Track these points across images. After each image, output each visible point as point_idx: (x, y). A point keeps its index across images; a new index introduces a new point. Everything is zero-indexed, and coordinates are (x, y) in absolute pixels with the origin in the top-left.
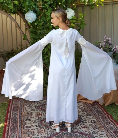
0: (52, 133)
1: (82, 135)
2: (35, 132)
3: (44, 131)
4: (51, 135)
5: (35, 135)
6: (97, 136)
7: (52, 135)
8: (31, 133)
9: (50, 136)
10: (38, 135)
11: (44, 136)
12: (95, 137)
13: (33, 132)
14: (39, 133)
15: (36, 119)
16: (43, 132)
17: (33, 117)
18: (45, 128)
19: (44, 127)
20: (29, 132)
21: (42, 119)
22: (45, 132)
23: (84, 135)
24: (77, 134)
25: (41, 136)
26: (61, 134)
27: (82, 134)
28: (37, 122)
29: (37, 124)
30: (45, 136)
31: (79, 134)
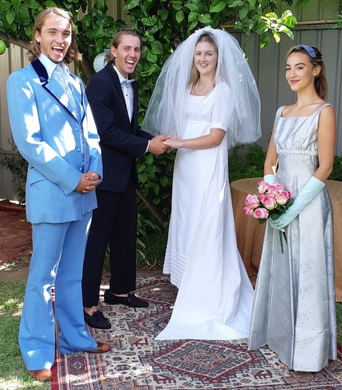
0: (165, 344)
1: (233, 350)
2: (124, 342)
3: (143, 342)
4: (162, 348)
5: (125, 349)
6: (269, 354)
7: (165, 348)
8: (116, 344)
9: (159, 349)
10: (132, 349)
11: (146, 351)
12: (265, 356)
13: (120, 342)
14: (134, 345)
15: (123, 317)
16: (142, 344)
17: (115, 314)
18: (146, 335)
19: (144, 332)
20: (110, 342)
21: (137, 317)
22: (147, 344)
23: (240, 350)
24: (223, 349)
25: (140, 350)
26: (184, 348)
27: (235, 348)
28: (125, 322)
29: (127, 327)
30: (149, 351)
31: (227, 348)
